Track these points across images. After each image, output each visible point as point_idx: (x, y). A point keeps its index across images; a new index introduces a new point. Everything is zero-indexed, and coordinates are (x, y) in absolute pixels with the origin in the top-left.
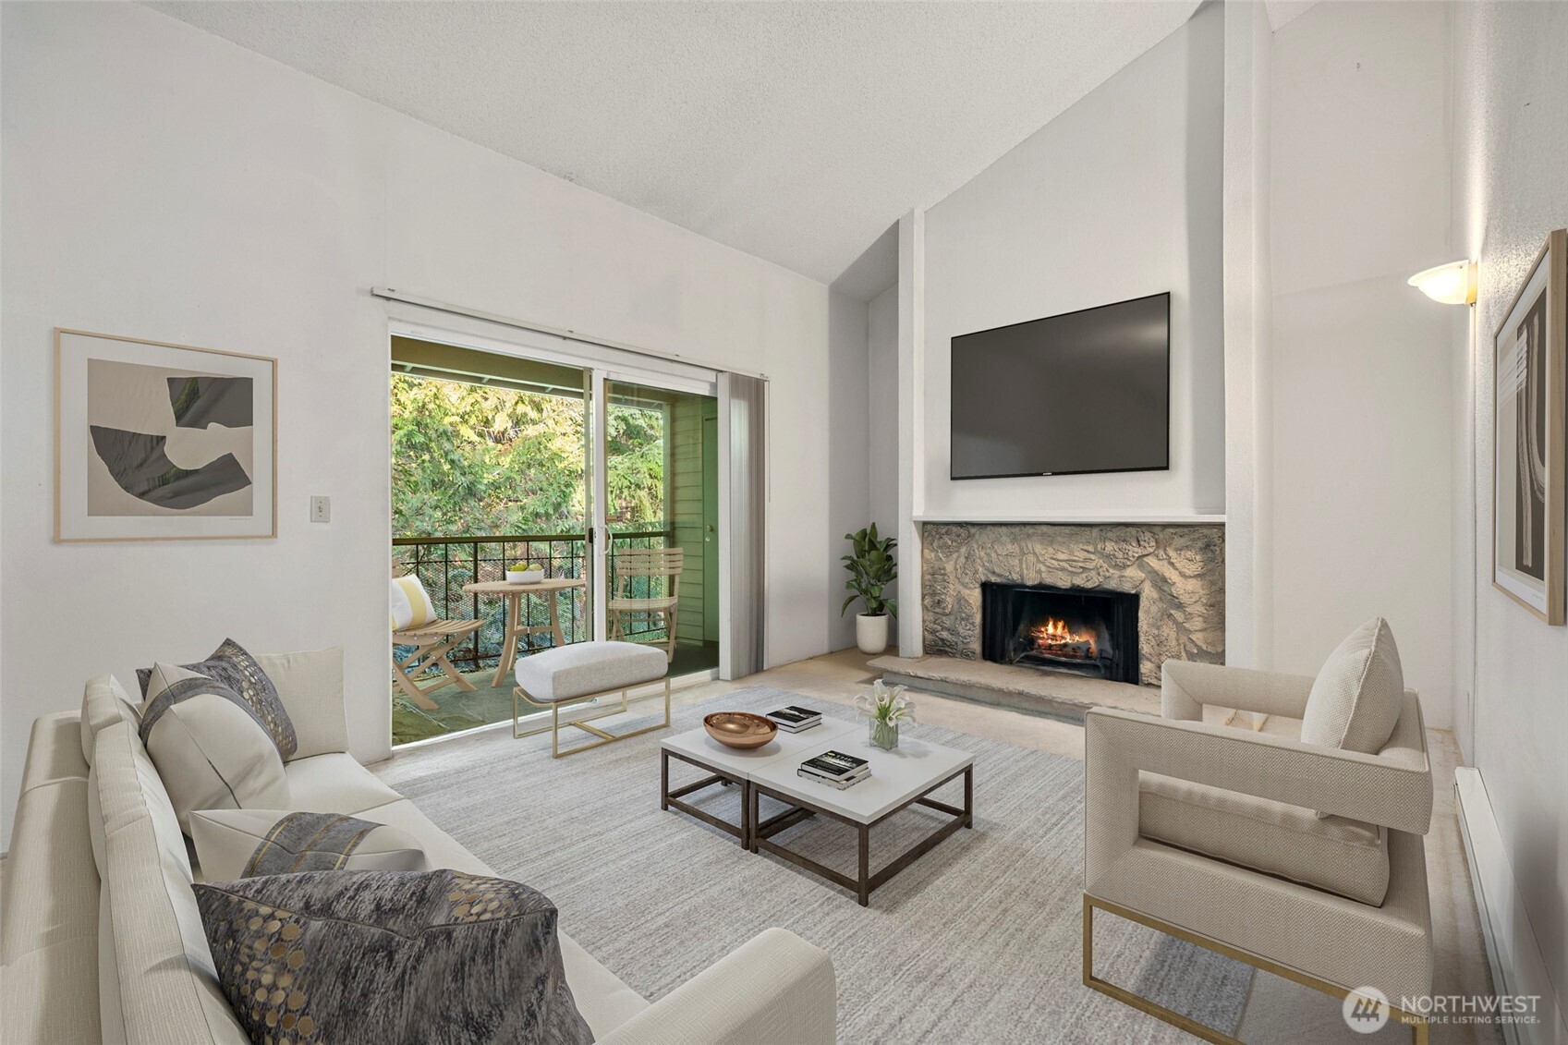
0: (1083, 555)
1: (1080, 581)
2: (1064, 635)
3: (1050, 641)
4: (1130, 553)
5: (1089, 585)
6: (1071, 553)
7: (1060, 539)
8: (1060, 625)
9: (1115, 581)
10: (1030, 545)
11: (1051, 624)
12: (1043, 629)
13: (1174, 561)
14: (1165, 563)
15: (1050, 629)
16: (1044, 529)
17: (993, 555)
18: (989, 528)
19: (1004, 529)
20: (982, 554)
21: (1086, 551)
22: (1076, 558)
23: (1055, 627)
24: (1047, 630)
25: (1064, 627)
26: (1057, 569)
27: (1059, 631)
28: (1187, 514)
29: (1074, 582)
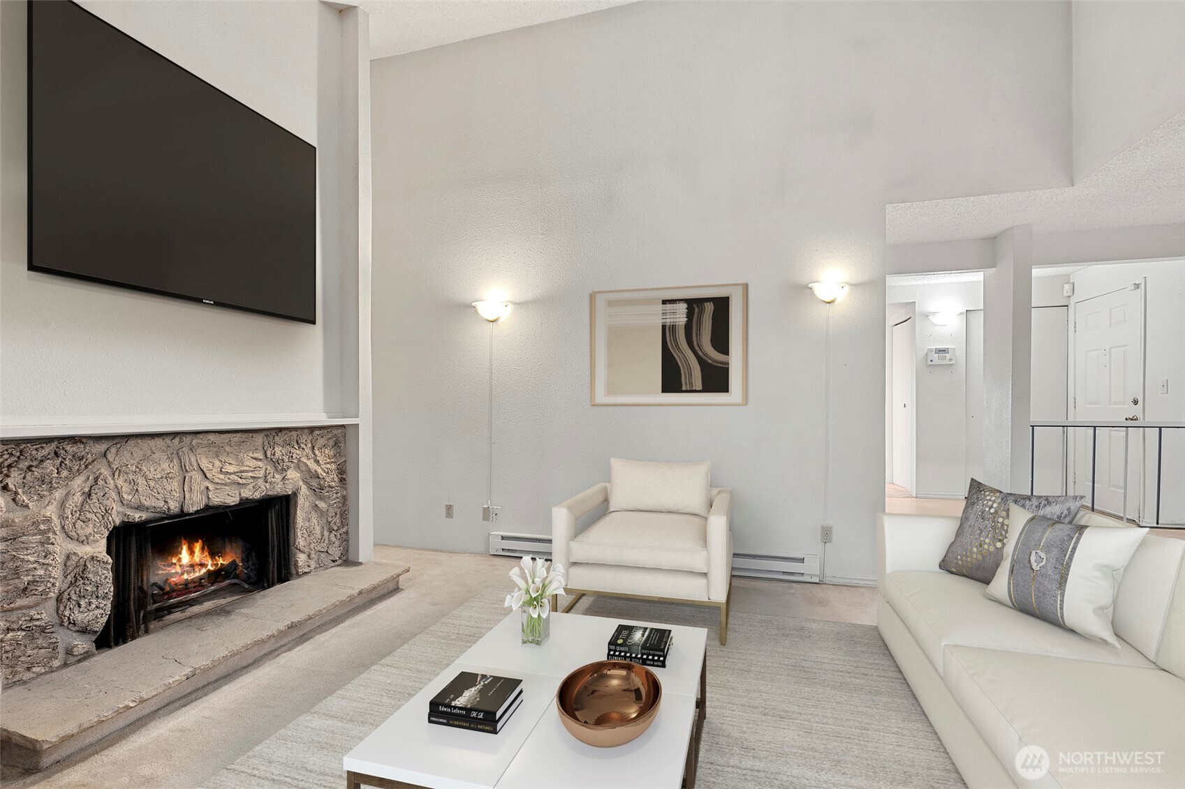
0: (253, 463)
1: (247, 493)
2: (203, 561)
3: (185, 576)
4: (294, 456)
5: (257, 495)
6: (241, 463)
7: (228, 449)
8: (198, 547)
9: (279, 486)
10: (193, 459)
11: (185, 548)
12: (174, 561)
13: (318, 458)
14: (312, 461)
15: (185, 556)
16: (212, 437)
17: (141, 481)
18: (132, 442)
19: (159, 442)
20: (120, 482)
21: (256, 459)
22: (247, 468)
23: (192, 552)
24: (180, 560)
25: (203, 549)
26: (225, 485)
27: (198, 556)
28: (321, 419)
29: (243, 495)
